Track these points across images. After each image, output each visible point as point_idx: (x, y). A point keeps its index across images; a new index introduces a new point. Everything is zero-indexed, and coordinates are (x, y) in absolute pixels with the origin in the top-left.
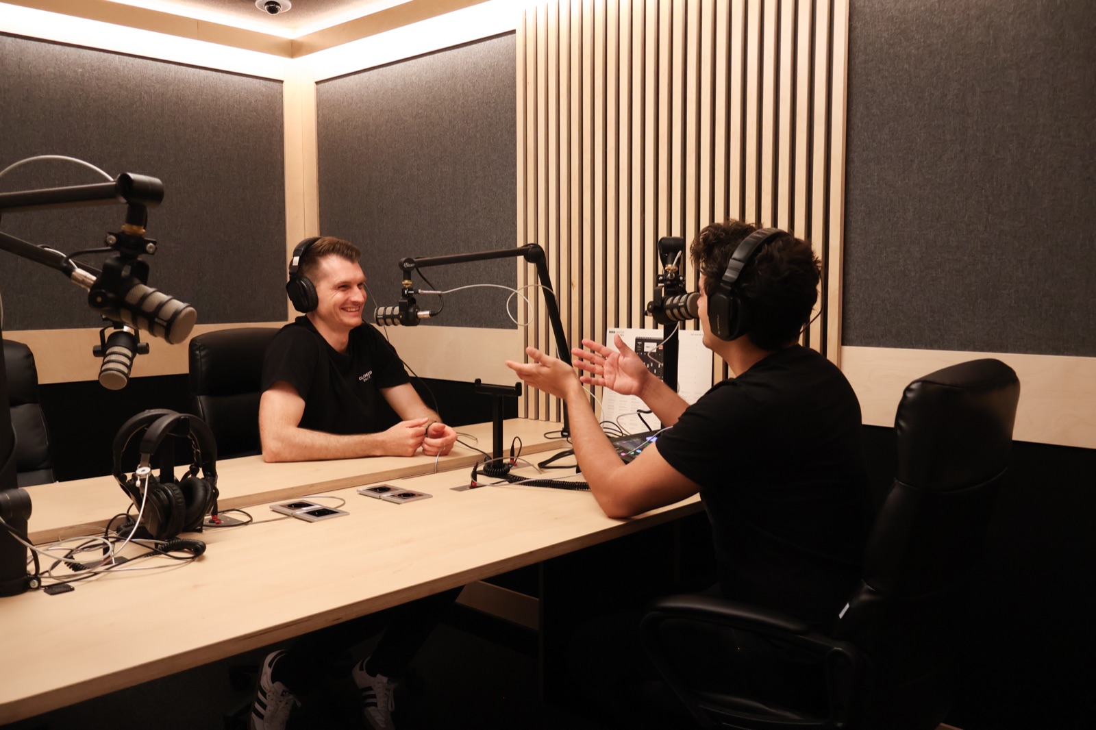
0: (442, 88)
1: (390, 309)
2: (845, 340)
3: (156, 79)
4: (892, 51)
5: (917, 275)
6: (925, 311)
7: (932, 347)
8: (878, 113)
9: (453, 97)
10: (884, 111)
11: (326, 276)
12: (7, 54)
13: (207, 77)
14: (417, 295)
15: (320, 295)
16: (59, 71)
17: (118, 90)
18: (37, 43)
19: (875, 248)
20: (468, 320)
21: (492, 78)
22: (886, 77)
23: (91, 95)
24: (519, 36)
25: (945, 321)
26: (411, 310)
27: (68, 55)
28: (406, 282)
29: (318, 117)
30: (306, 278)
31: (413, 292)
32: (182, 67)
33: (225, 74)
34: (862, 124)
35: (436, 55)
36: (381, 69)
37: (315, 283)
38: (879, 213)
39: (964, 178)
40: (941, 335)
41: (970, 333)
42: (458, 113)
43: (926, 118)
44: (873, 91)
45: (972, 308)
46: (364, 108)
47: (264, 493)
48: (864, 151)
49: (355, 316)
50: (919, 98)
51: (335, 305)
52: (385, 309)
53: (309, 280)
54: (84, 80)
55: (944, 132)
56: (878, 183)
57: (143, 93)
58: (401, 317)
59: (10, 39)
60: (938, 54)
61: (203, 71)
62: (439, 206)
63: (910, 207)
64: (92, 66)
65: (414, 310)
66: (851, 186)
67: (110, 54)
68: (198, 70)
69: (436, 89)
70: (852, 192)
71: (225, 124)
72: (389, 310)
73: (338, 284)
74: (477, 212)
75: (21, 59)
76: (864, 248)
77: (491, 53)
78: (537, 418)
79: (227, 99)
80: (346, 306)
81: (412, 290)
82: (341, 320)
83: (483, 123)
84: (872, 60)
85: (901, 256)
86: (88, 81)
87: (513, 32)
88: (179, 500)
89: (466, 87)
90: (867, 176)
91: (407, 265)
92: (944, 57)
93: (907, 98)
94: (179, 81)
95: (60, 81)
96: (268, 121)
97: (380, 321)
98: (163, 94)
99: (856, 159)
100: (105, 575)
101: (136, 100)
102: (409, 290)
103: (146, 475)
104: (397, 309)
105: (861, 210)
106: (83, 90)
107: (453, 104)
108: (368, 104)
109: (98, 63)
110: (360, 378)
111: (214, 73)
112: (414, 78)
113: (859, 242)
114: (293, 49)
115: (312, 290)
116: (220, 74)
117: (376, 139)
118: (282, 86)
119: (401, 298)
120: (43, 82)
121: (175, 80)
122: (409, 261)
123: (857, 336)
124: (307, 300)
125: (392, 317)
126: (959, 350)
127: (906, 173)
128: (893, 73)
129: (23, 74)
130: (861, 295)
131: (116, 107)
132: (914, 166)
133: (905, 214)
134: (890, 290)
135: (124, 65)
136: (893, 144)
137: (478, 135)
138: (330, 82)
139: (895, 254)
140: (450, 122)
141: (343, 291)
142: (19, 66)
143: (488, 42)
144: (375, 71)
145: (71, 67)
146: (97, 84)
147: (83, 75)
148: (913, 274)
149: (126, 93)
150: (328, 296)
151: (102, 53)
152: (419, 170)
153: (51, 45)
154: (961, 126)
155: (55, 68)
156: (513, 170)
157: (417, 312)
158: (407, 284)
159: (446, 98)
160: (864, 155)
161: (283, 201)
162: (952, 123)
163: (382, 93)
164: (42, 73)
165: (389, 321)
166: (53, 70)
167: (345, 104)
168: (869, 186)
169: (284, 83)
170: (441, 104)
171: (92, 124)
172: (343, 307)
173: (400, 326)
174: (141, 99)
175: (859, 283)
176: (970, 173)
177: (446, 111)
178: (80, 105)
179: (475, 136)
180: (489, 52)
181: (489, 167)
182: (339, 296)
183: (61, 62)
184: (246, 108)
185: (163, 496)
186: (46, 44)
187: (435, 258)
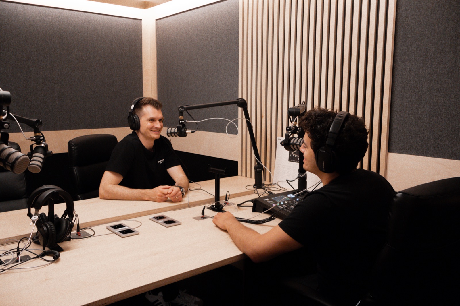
0: (208, 22)
1: (173, 129)
2: (390, 149)
3: (85, 21)
4: (419, 5)
5: (428, 120)
6: (431, 138)
7: (434, 156)
8: (411, 37)
9: (212, 27)
10: (414, 36)
11: (144, 114)
12: (19, 12)
14: (186, 123)
15: (141, 123)
16: (41, 18)
17: (68, 26)
19: (407, 105)
20: (218, 129)
21: (229, 18)
22: (416, 18)
23: (56, 29)
25: (441, 143)
26: (183, 130)
27: (45, 11)
28: (181, 117)
29: (157, 35)
30: (136, 115)
31: (183, 122)
32: (96, 15)
34: (402, 42)
35: (205, 7)
36: (182, 14)
37: (140, 118)
38: (409, 87)
39: (455, 71)
40: (439, 151)
41: (454, 150)
42: (214, 34)
43: (435, 40)
44: (408, 25)
45: (455, 138)
46: (175, 32)
47: (105, 219)
48: (403, 55)
49: (156, 134)
50: (432, 29)
51: (147, 128)
52: (171, 129)
53: (137, 116)
54: (53, 22)
55: (445, 47)
56: (409, 72)
57: (79, 27)
58: (178, 133)
59: (20, 5)
60: (444, 6)
61: (105, 16)
62: (206, 77)
63: (425, 85)
64: (56, 16)
65: (184, 130)
66: (396, 73)
67: (64, 10)
68: (103, 16)
69: (205, 23)
70: (396, 76)
71: (115, 39)
73: (149, 119)
74: (222, 80)
75: (25, 14)
76: (401, 105)
78: (246, 176)
79: (116, 28)
80: (153, 129)
81: (183, 121)
82: (150, 136)
83: (225, 39)
84: (408, 10)
85: (420, 109)
86: (54, 22)
88: (53, 231)
89: (218, 22)
90: (404, 69)
91: (181, 109)
92: (446, 8)
93: (426, 29)
94: (95, 21)
95: (42, 23)
96: (135, 37)
97: (169, 135)
98: (87, 27)
99: (398, 60)
100: (9, 271)
101: (76, 30)
102: (182, 121)
103: (36, 220)
104: (176, 129)
105: (400, 86)
106: (52, 27)
107: (212, 30)
108: (177, 30)
109: (59, 14)
110: (159, 162)
111: (110, 17)
113: (398, 102)
114: (146, 5)
115: (138, 121)
116: (113, 17)
117: (180, 46)
118: (141, 22)
119: (179, 124)
120: (34, 24)
121: (93, 21)
122: (182, 107)
123: (396, 148)
124: (136, 126)
125: (174, 133)
126: (448, 159)
127: (424, 67)
128: (419, 16)
129: (26, 20)
130: (399, 128)
131: (67, 34)
132: (428, 65)
133: (423, 88)
134: (413, 126)
135: (70, 15)
136: (418, 52)
137: (223, 45)
138: (162, 20)
139: (417, 108)
140: (211, 39)
141: (151, 122)
142: (24, 17)
143: (227, 1)
144: (180, 14)
145: (47, 16)
146: (58, 24)
147: (52, 20)
148: (425, 119)
149: (71, 27)
150: (145, 124)
151: (60, 10)
152: (198, 60)
153: (38, 7)
154: (454, 44)
156: (237, 61)
157: (186, 131)
158: (181, 118)
159: (210, 27)
160: (403, 58)
161: (142, 74)
162: (449, 42)
163: (182, 24)
164: (34, 20)
165: (173, 135)
166: (39, 18)
167: (168, 29)
168: (405, 73)
169: (142, 21)
170: (207, 30)
171: (56, 42)
172: (151, 129)
173: (178, 137)
174: (77, 30)
175: (397, 122)
176: (457, 69)
177: (209, 33)
178: (51, 33)
179: (221, 45)
180: (228, 6)
181: (227, 60)
182: (149, 124)
183: (42, 14)
184: (125, 32)
185: (45, 228)
186: (36, 7)
187: (194, 105)
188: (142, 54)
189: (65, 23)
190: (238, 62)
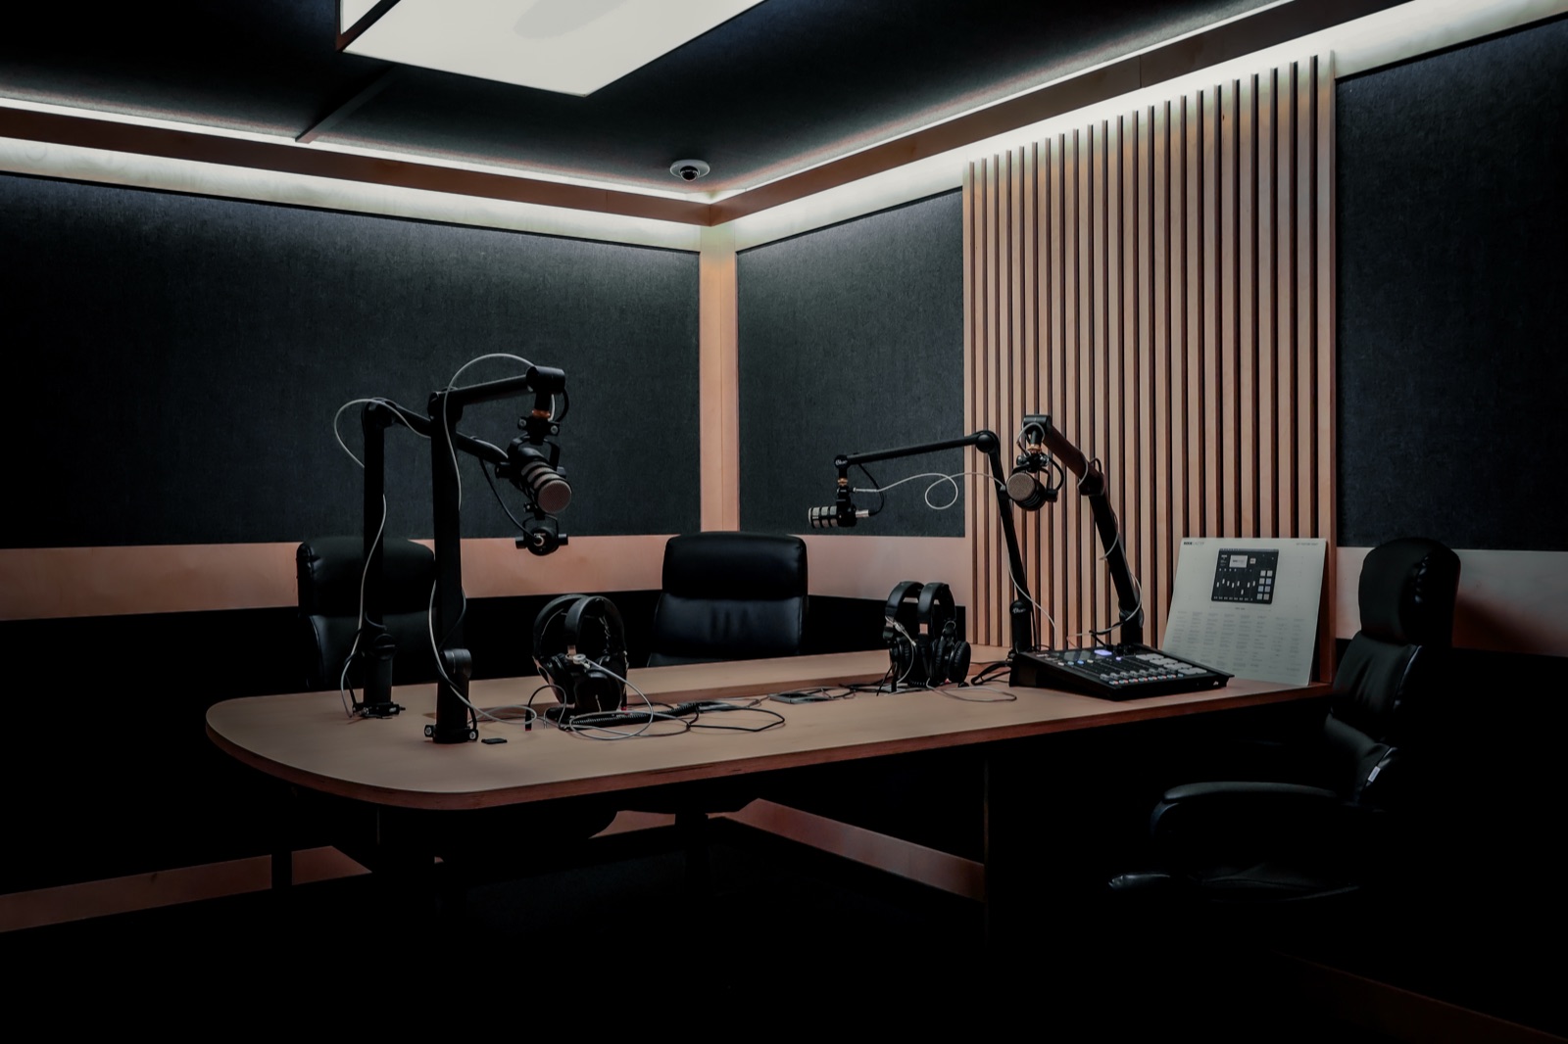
0: (880, 255)
3: (561, 259)
9: (893, 265)
12: (410, 241)
13: (615, 252)
14: (854, 494)
16: (462, 255)
17: (521, 273)
18: (440, 227)
20: (909, 528)
21: (937, 243)
23: (493, 280)
24: (966, 194)
26: (849, 510)
27: (471, 238)
28: (842, 480)
29: (739, 293)
31: (848, 491)
32: (588, 243)
33: (634, 249)
35: (873, 217)
36: (811, 235)
42: (898, 284)
46: (791, 281)
52: (821, 509)
54: (487, 264)
57: (546, 275)
58: (835, 520)
61: (610, 246)
62: (876, 392)
64: (495, 248)
65: (852, 510)
67: (514, 234)
68: (606, 245)
69: (873, 256)
71: (634, 304)
72: (825, 510)
74: (919, 398)
75: (425, 245)
77: (936, 214)
79: (637, 277)
81: (848, 489)
83: (926, 294)
86: (490, 264)
87: (960, 189)
89: (907, 254)
91: (839, 462)
94: (585, 259)
95: (462, 266)
96: (682, 298)
97: (816, 523)
98: (568, 275)
101: (539, 282)
102: (845, 489)
104: (834, 508)
106: (485, 275)
107: (892, 273)
108: (796, 276)
109: (501, 245)
111: (623, 248)
112: (848, 244)
114: (711, 216)
116: (629, 248)
117: (805, 317)
118: (699, 258)
120: (445, 268)
121: (581, 258)
122: (842, 458)
129: (426, 262)
135: (528, 244)
137: (921, 309)
138: (753, 252)
140: (889, 295)
142: (422, 253)
143: (931, 201)
144: (804, 237)
145: (474, 251)
146: (499, 268)
147: (485, 258)
151: (505, 233)
152: (853, 351)
153: (455, 228)
155: (457, 253)
157: (855, 513)
158: (842, 483)
159: (885, 266)
163: (811, 262)
164: (444, 259)
165: (824, 523)
166: (455, 255)
167: (770, 276)
169: (701, 254)
170: (878, 273)
171: (493, 312)
174: (544, 281)
177: (884, 282)
178: (481, 291)
179: (917, 309)
180: (932, 212)
181: (933, 345)
183: (464, 246)
184: (657, 286)
186: (450, 228)
187: (871, 453)
188: (698, 341)
189: (516, 264)
190: (963, 350)
